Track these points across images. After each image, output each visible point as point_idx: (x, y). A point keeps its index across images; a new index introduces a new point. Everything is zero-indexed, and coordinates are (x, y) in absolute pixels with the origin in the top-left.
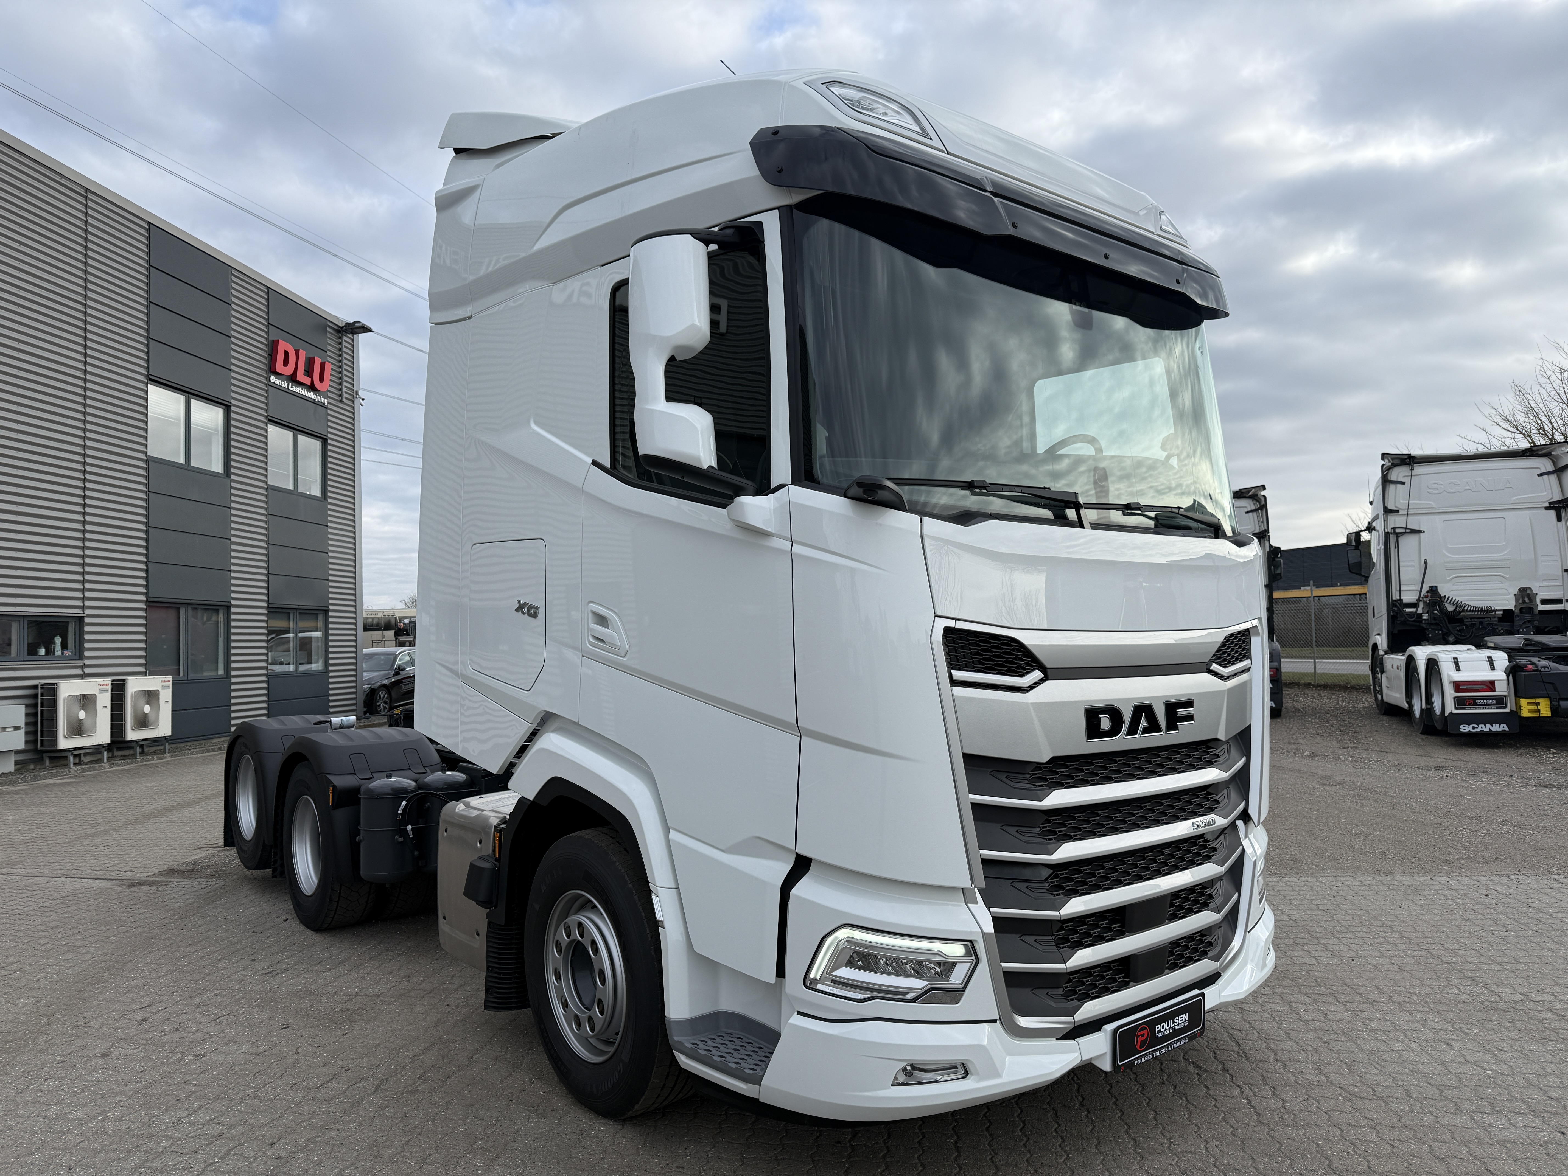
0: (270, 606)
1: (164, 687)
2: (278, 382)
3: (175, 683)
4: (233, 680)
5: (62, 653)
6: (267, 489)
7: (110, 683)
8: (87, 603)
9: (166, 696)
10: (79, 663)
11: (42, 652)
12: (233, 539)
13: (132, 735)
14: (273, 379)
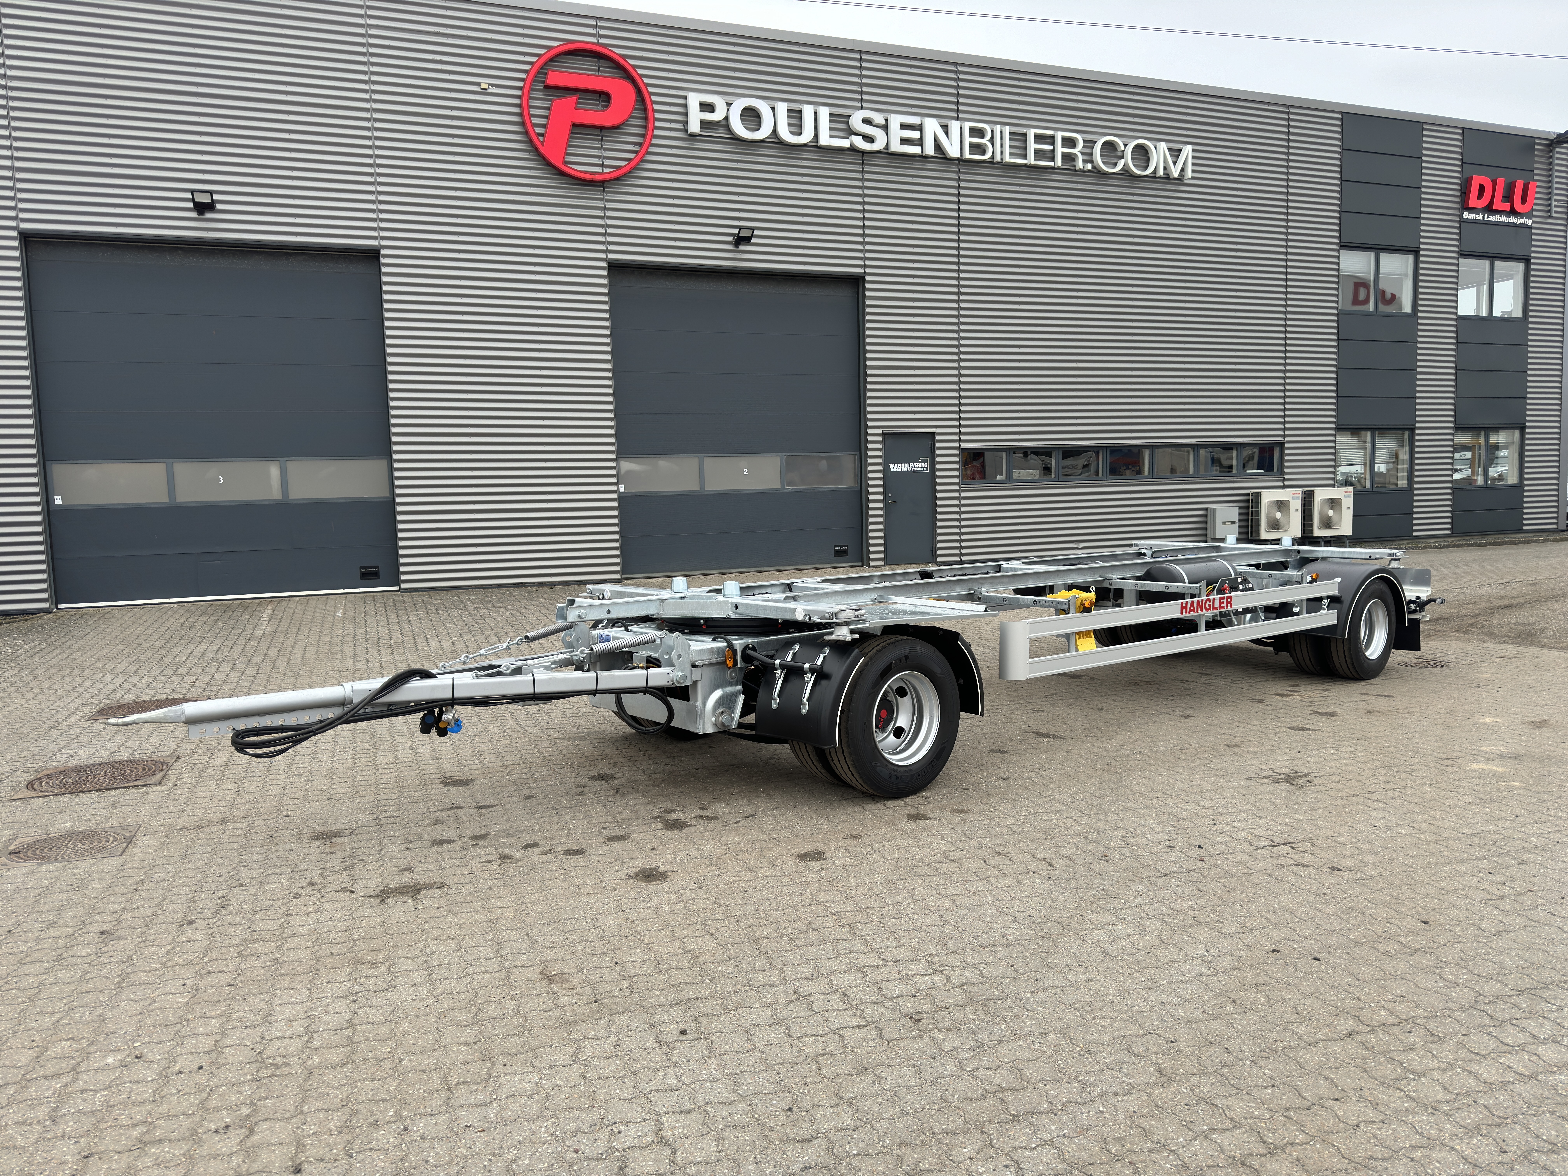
0: (1457, 426)
1: (1346, 496)
2: (1471, 216)
4: (1416, 492)
6: (1456, 320)
7: (1301, 493)
8: (1287, 432)
9: (1348, 504)
10: (1281, 478)
12: (1419, 370)
13: (1318, 532)
14: (1466, 215)
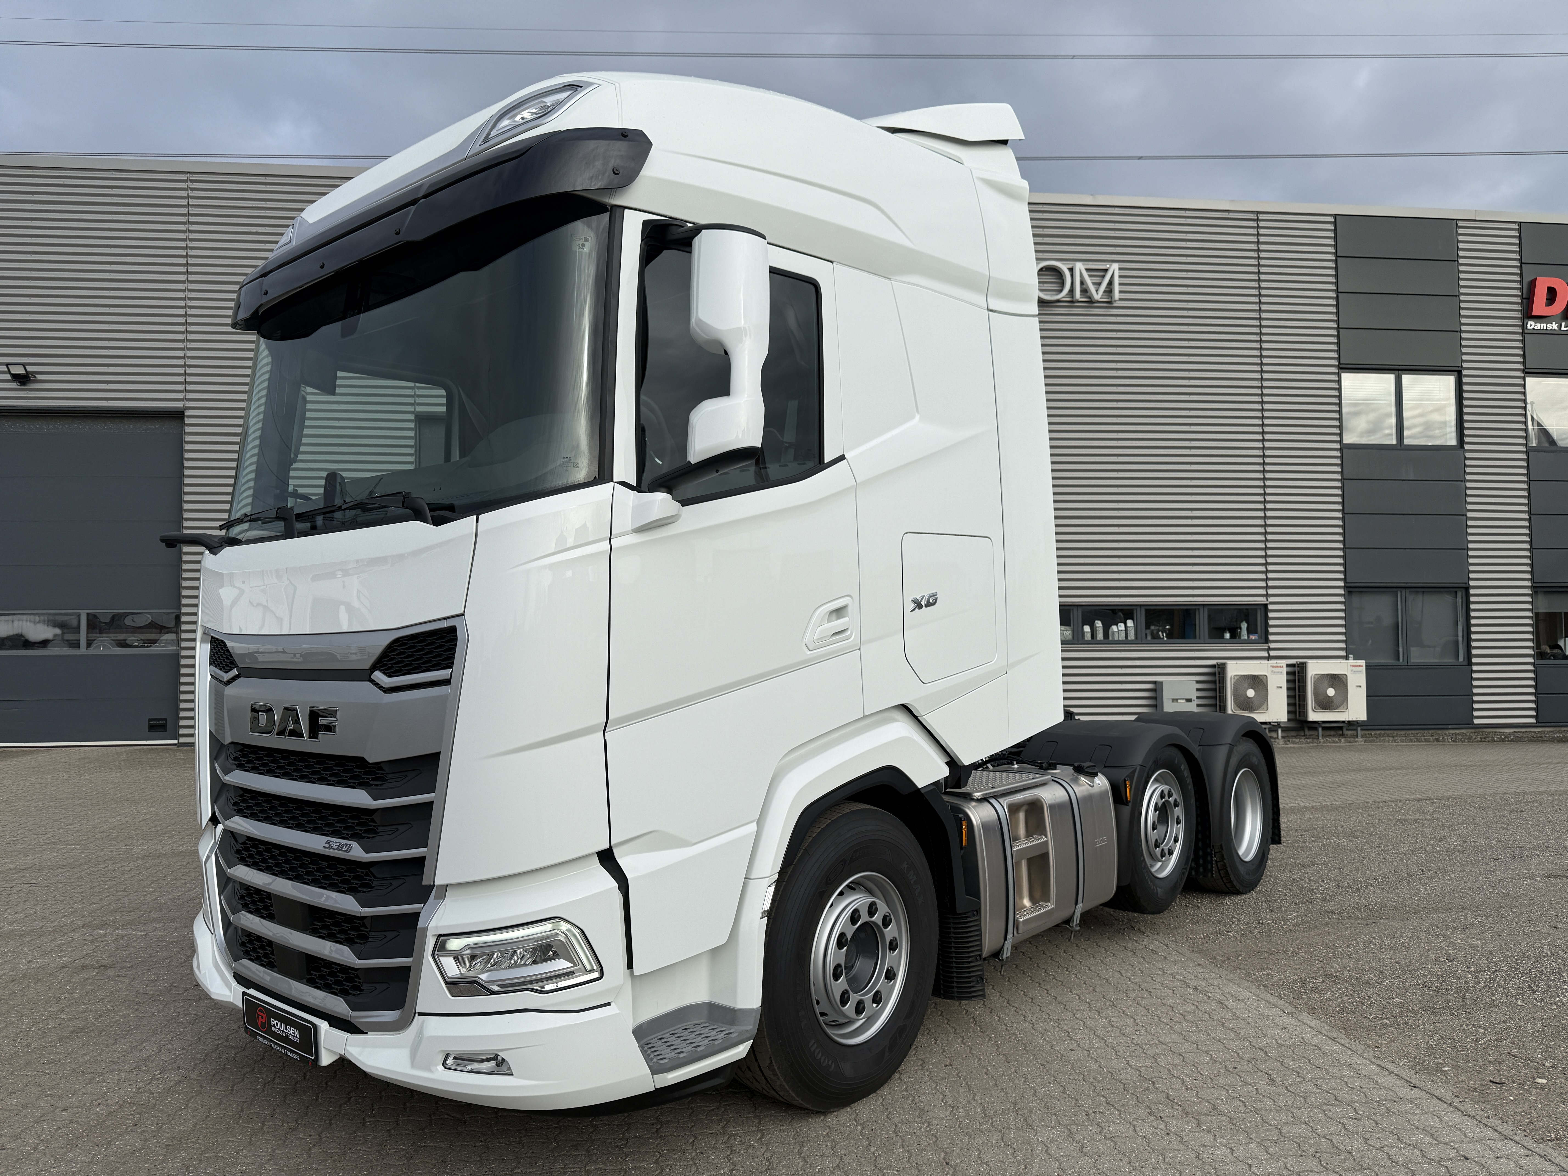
0: (1534, 585)
1: (1354, 672)
2: (1539, 326)
3: (1368, 668)
4: (1475, 668)
5: (1248, 637)
6: (1527, 452)
7: (1285, 666)
8: (1271, 592)
9: (1358, 682)
10: (1265, 646)
11: (1227, 635)
12: (1469, 514)
13: (1314, 716)
14: (1531, 325)
